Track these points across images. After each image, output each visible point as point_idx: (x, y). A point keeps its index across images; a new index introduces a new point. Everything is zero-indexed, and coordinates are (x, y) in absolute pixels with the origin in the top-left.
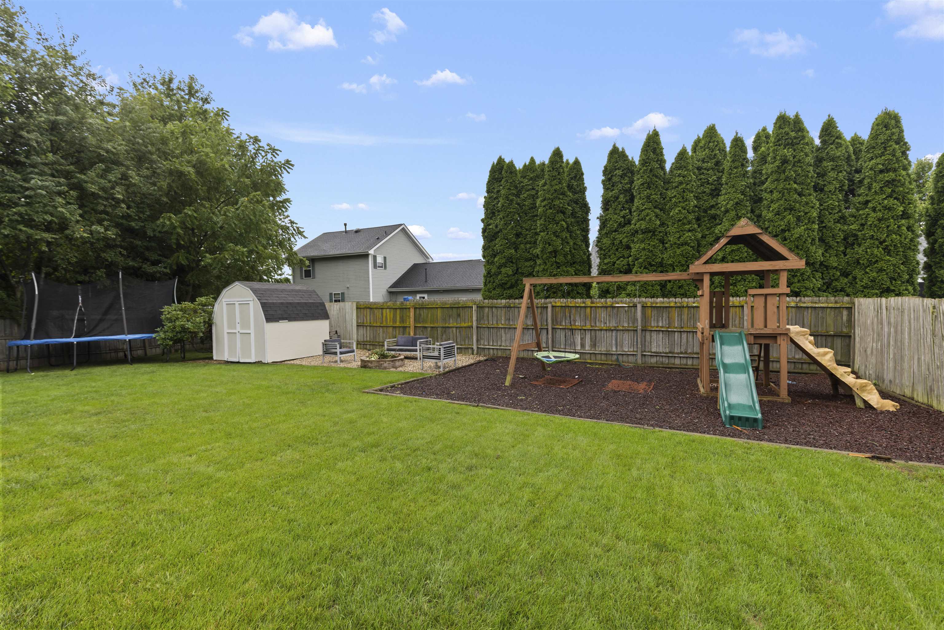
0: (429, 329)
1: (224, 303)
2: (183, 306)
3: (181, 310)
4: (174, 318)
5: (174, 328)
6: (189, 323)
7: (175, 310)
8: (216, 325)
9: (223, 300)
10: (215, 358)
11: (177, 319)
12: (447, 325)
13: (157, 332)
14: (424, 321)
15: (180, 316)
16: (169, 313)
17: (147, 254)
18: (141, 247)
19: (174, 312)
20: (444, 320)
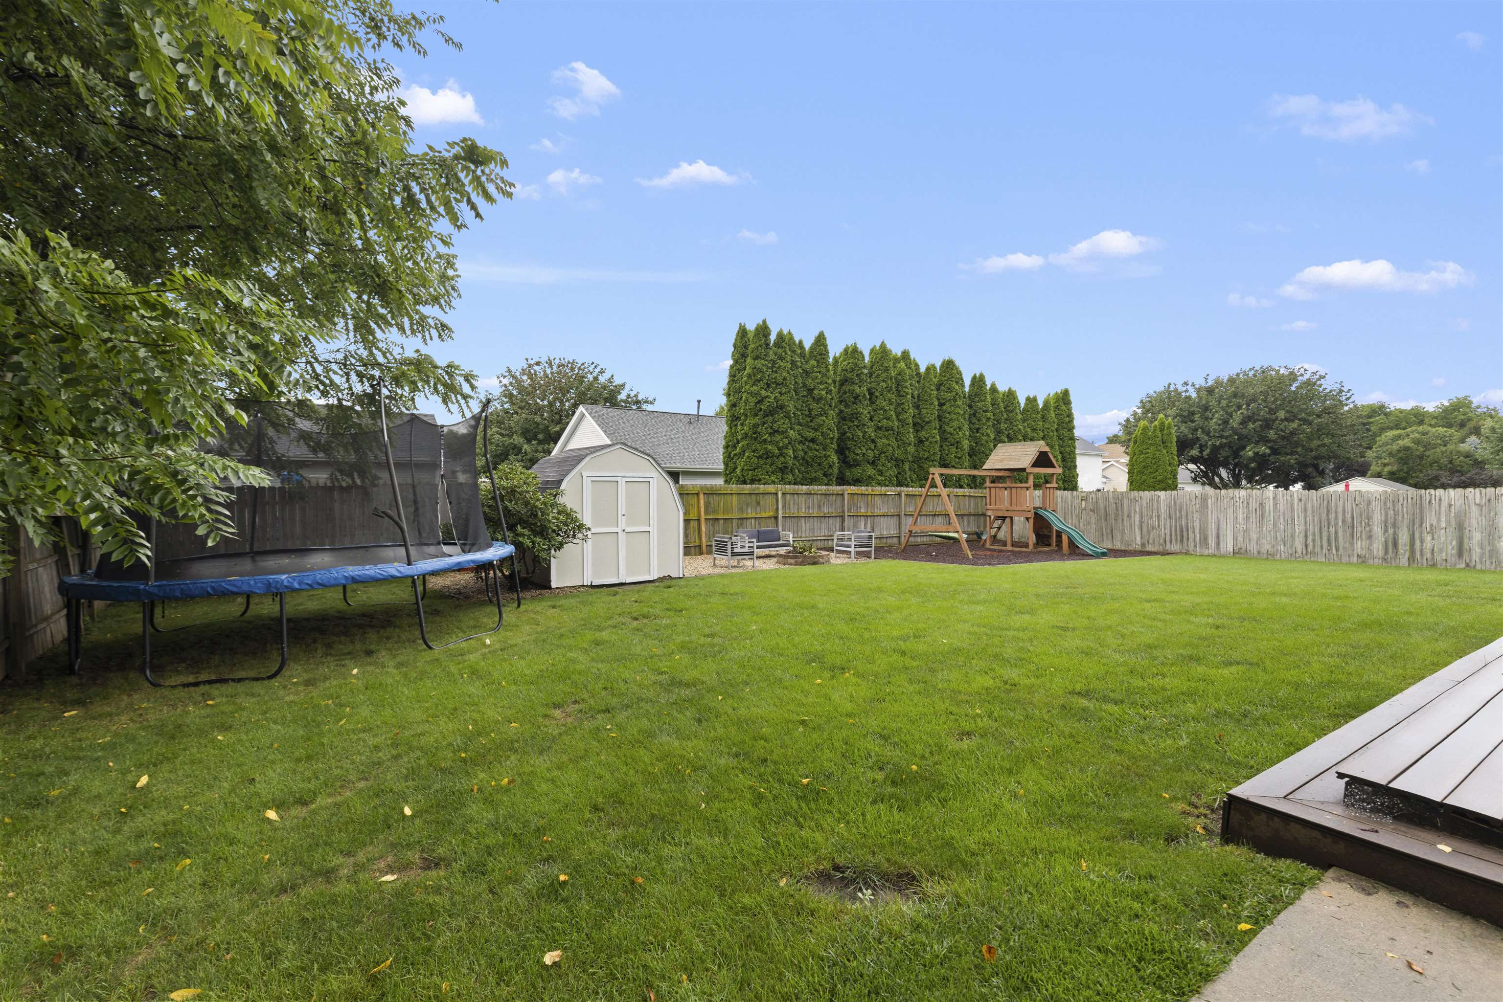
0: (721, 522)
1: (587, 480)
9: (585, 474)
10: (554, 585)
12: (745, 516)
14: (715, 511)
20: (741, 509)
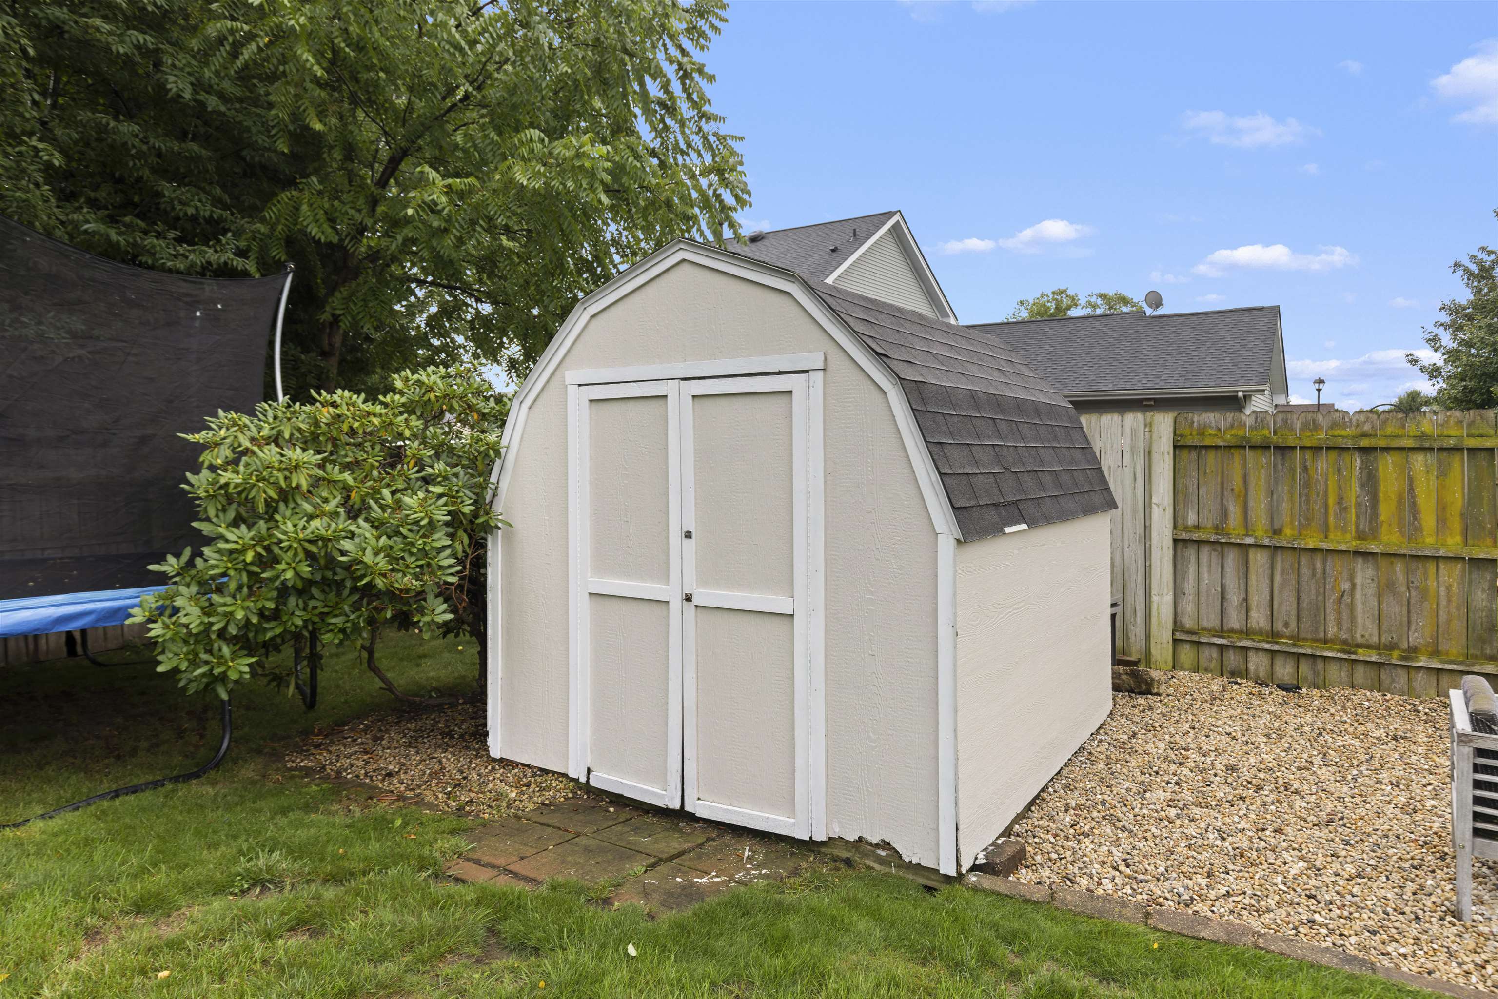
1: (577, 399)
2: (325, 414)
3: (311, 441)
4: (264, 493)
5: (268, 560)
6: (363, 527)
7: (276, 440)
8: (509, 539)
9: (572, 376)
10: (496, 747)
11: (287, 495)
13: (162, 579)
15: (302, 480)
16: (239, 455)
17: (168, 189)
18: (140, 155)
19: (270, 454)
